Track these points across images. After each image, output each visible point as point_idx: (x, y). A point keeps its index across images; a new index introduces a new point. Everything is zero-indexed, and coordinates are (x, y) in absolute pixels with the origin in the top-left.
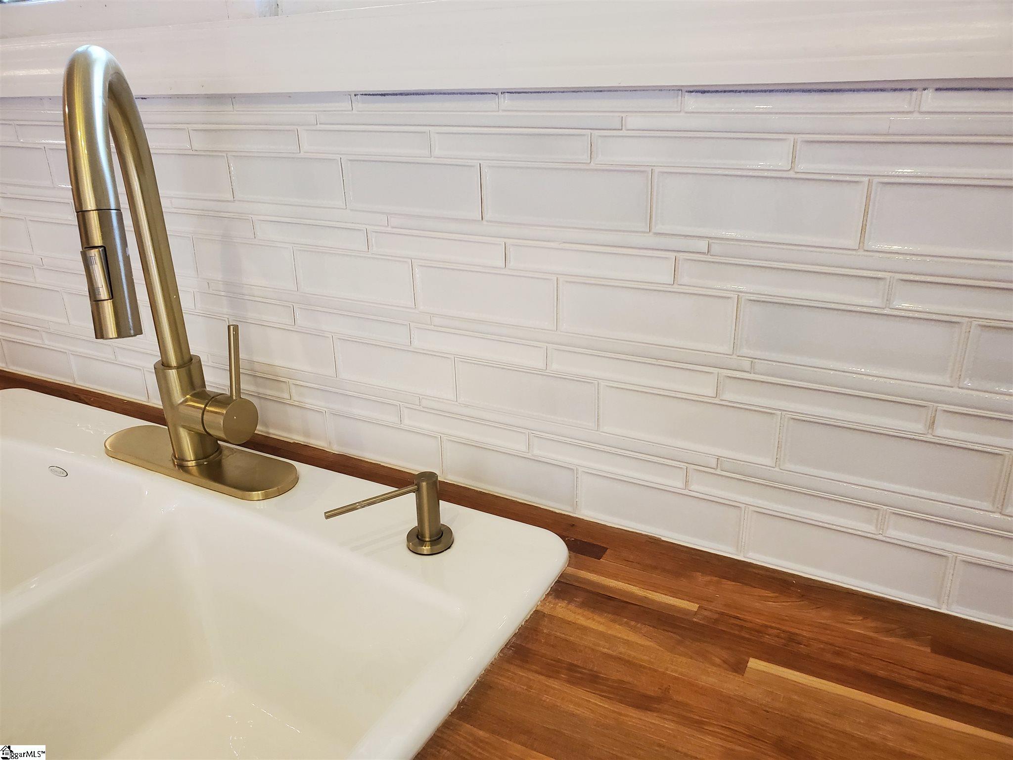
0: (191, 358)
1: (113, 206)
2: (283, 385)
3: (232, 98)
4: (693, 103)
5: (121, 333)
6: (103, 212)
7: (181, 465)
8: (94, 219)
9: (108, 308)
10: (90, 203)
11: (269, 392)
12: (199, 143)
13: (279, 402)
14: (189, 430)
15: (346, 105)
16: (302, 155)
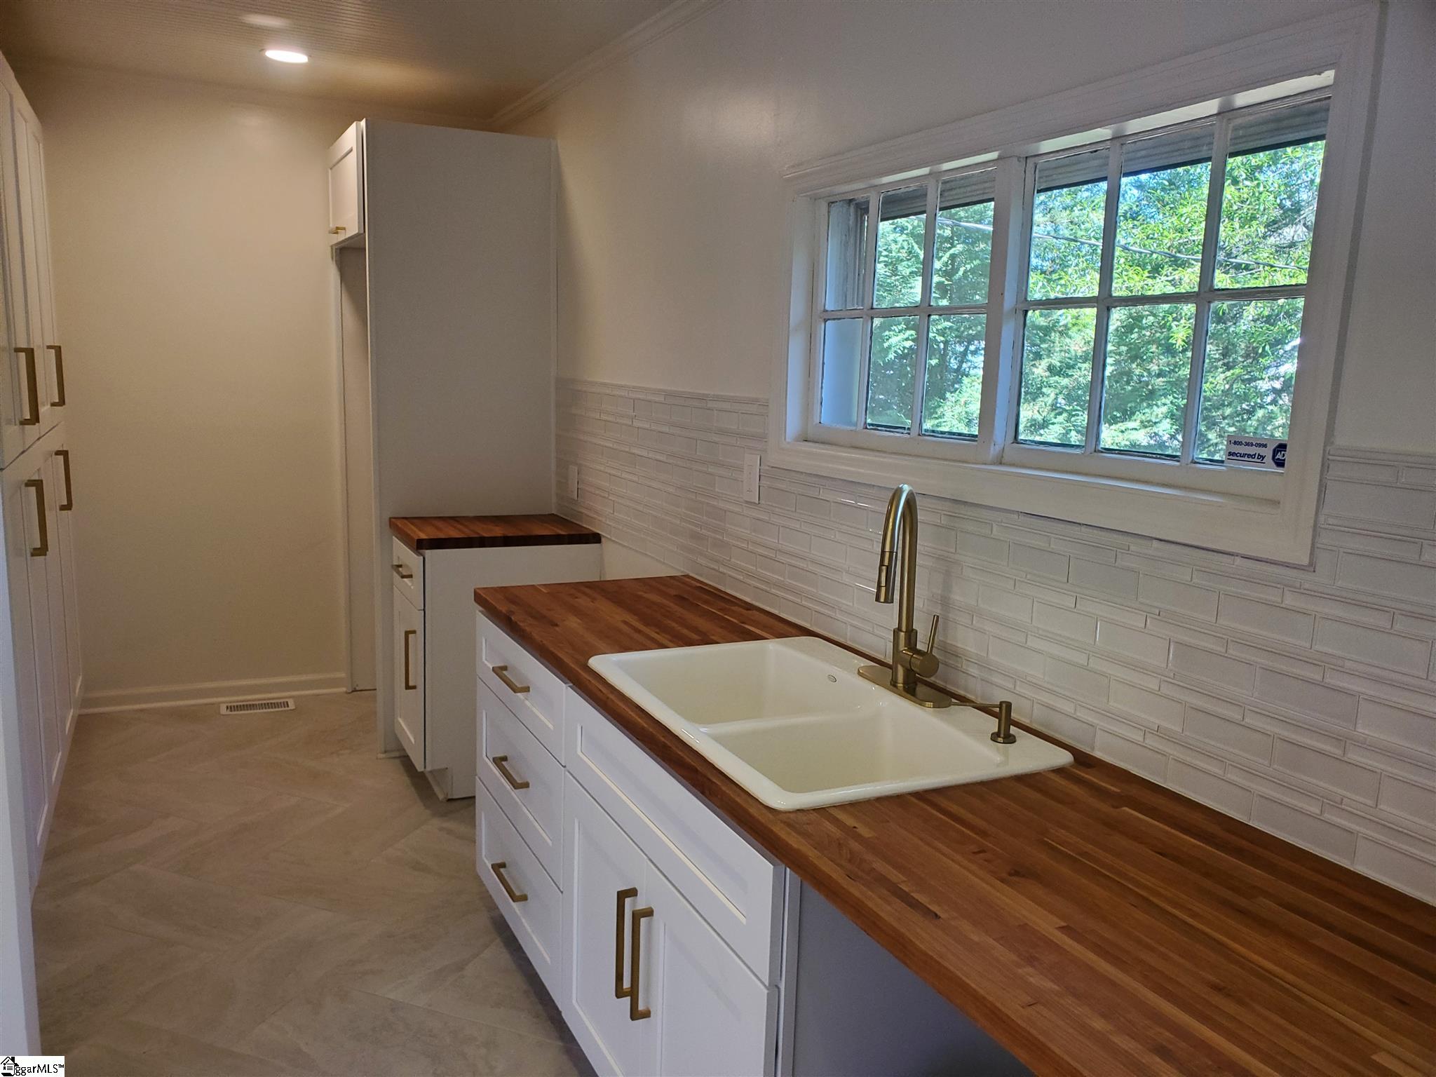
0: (913, 630)
1: (895, 550)
2: (959, 659)
3: (965, 503)
4: (1155, 543)
5: (886, 601)
6: (891, 553)
7: (894, 684)
8: (887, 555)
9: (883, 590)
10: (887, 549)
11: (951, 662)
12: (944, 521)
13: (956, 668)
14: (903, 666)
15: (1016, 516)
16: (992, 536)
